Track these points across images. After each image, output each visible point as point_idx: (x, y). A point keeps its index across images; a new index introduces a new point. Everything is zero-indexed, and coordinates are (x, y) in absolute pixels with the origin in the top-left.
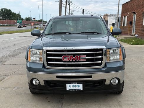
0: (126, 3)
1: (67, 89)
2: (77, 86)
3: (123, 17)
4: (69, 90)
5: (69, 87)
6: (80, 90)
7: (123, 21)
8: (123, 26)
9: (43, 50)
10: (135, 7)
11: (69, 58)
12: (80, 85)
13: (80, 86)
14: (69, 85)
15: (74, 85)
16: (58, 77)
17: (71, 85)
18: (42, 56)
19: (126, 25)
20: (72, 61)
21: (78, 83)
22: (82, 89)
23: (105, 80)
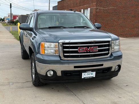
1: (83, 78)
2: (91, 74)
4: (84, 78)
5: (85, 75)
6: (93, 77)
9: (59, 43)
11: (84, 50)
12: (93, 72)
13: (93, 74)
14: (84, 73)
15: (88, 73)
17: (86, 73)
18: (58, 49)
20: (87, 53)
21: (92, 72)
22: (94, 76)
23: (112, 67)
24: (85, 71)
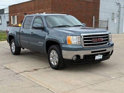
0: (14, 5)
1: (96, 59)
3: (12, 17)
6: (101, 59)
7: (12, 20)
8: (12, 24)
9: (80, 36)
10: (26, 9)
12: (101, 55)
16: (92, 52)
17: (98, 56)
18: (80, 40)
19: (16, 24)
20: (98, 42)
23: (110, 51)
24: (97, 55)
